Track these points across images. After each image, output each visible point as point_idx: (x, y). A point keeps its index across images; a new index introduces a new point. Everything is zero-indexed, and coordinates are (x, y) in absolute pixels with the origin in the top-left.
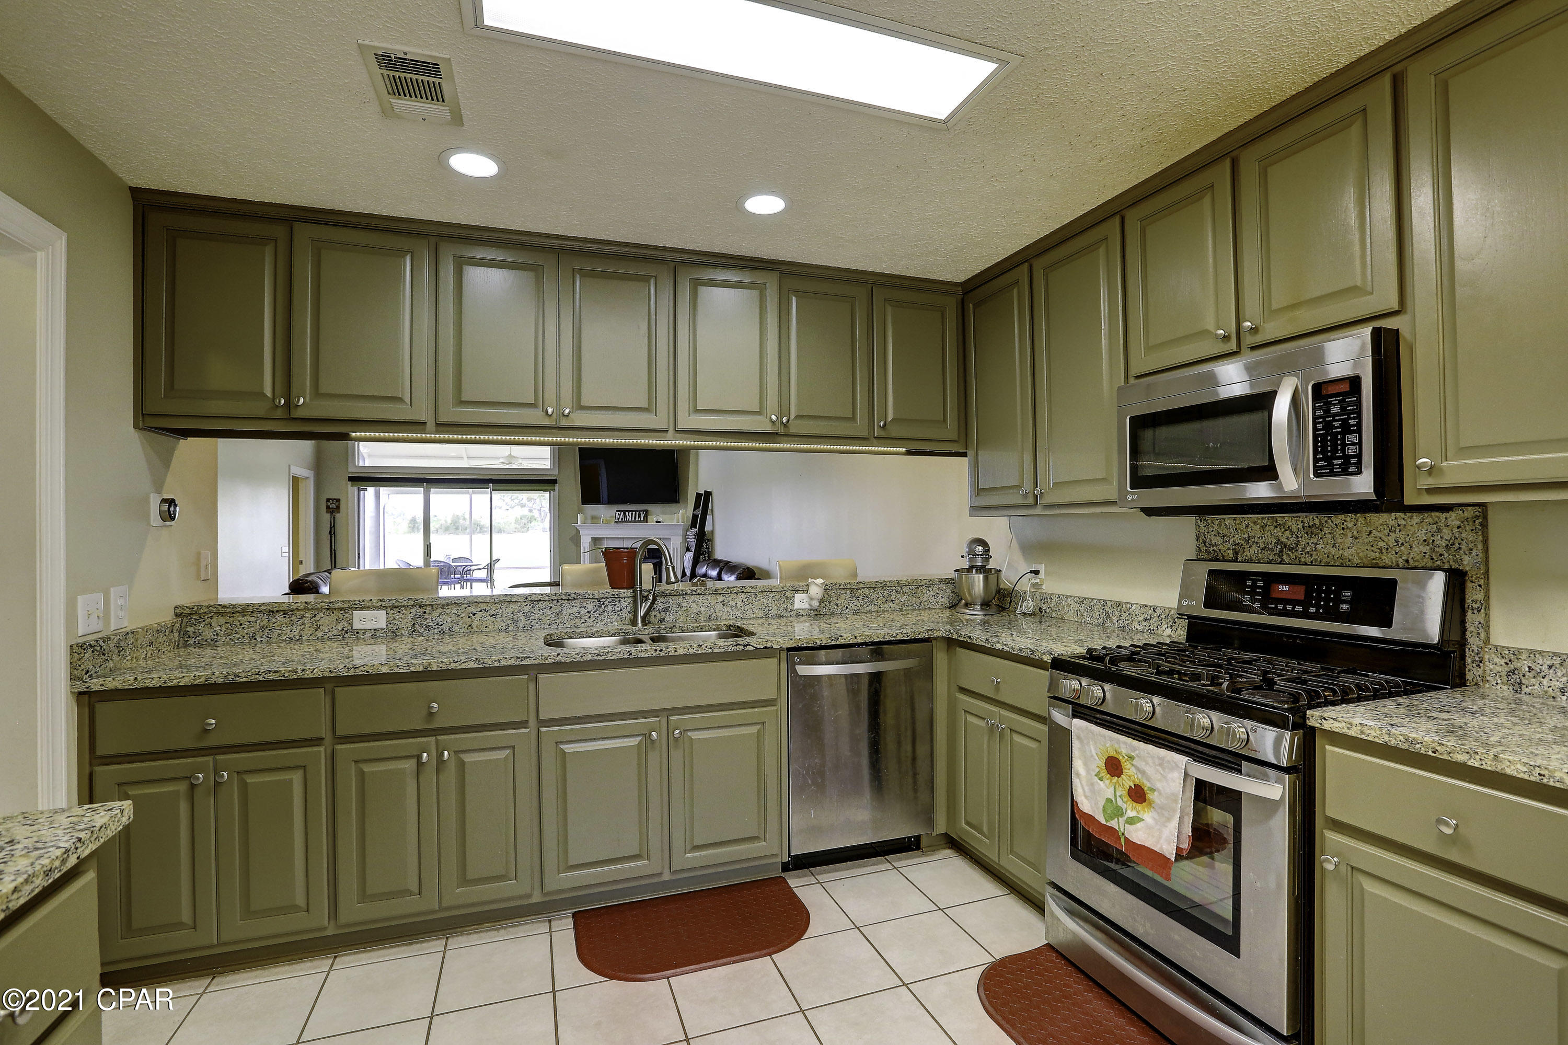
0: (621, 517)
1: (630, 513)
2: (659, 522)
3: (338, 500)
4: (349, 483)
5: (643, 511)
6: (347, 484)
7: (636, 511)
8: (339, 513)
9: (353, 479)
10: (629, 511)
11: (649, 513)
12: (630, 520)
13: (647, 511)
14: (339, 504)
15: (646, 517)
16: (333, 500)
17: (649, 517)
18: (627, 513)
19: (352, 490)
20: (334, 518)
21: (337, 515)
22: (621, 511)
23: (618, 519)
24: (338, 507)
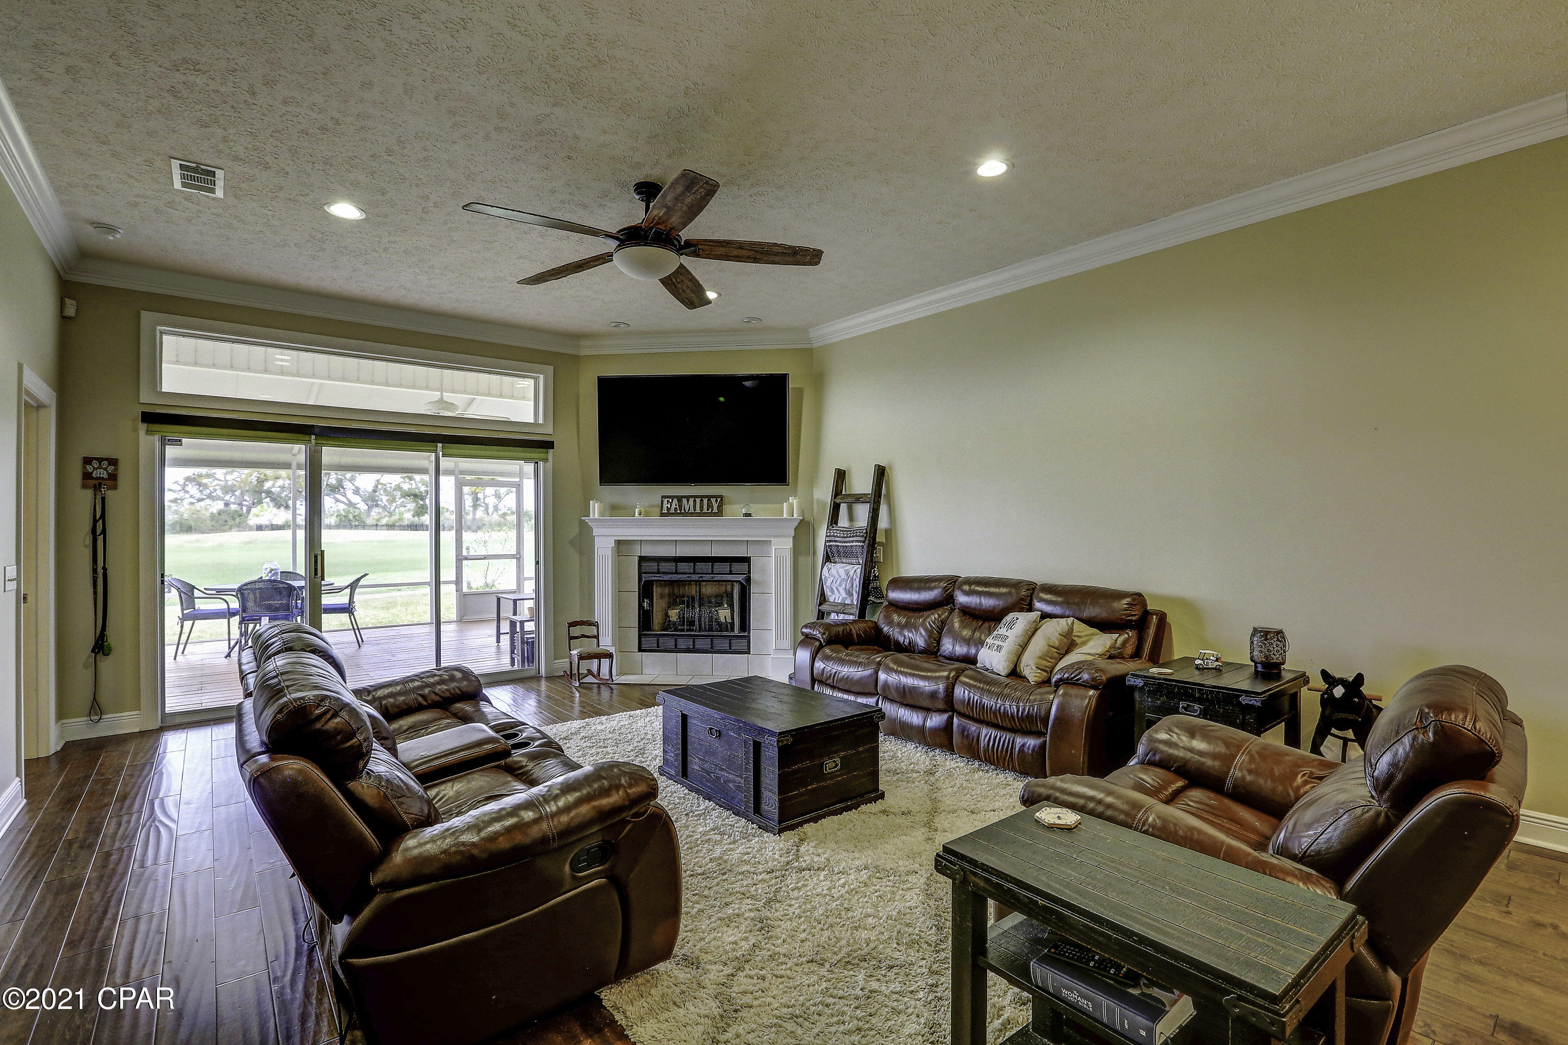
0: (674, 506)
1: (691, 500)
2: (750, 515)
3: (113, 462)
4: (143, 427)
5: (716, 497)
6: (136, 430)
7: (702, 497)
8: (115, 487)
9: (152, 418)
10: (688, 498)
11: (725, 500)
12: (692, 510)
13: (722, 497)
14: (116, 470)
15: (720, 507)
16: (100, 460)
17: (726, 508)
18: (685, 501)
19: (148, 441)
20: (103, 499)
21: (110, 494)
22: (672, 497)
23: (668, 509)
24: (113, 477)
